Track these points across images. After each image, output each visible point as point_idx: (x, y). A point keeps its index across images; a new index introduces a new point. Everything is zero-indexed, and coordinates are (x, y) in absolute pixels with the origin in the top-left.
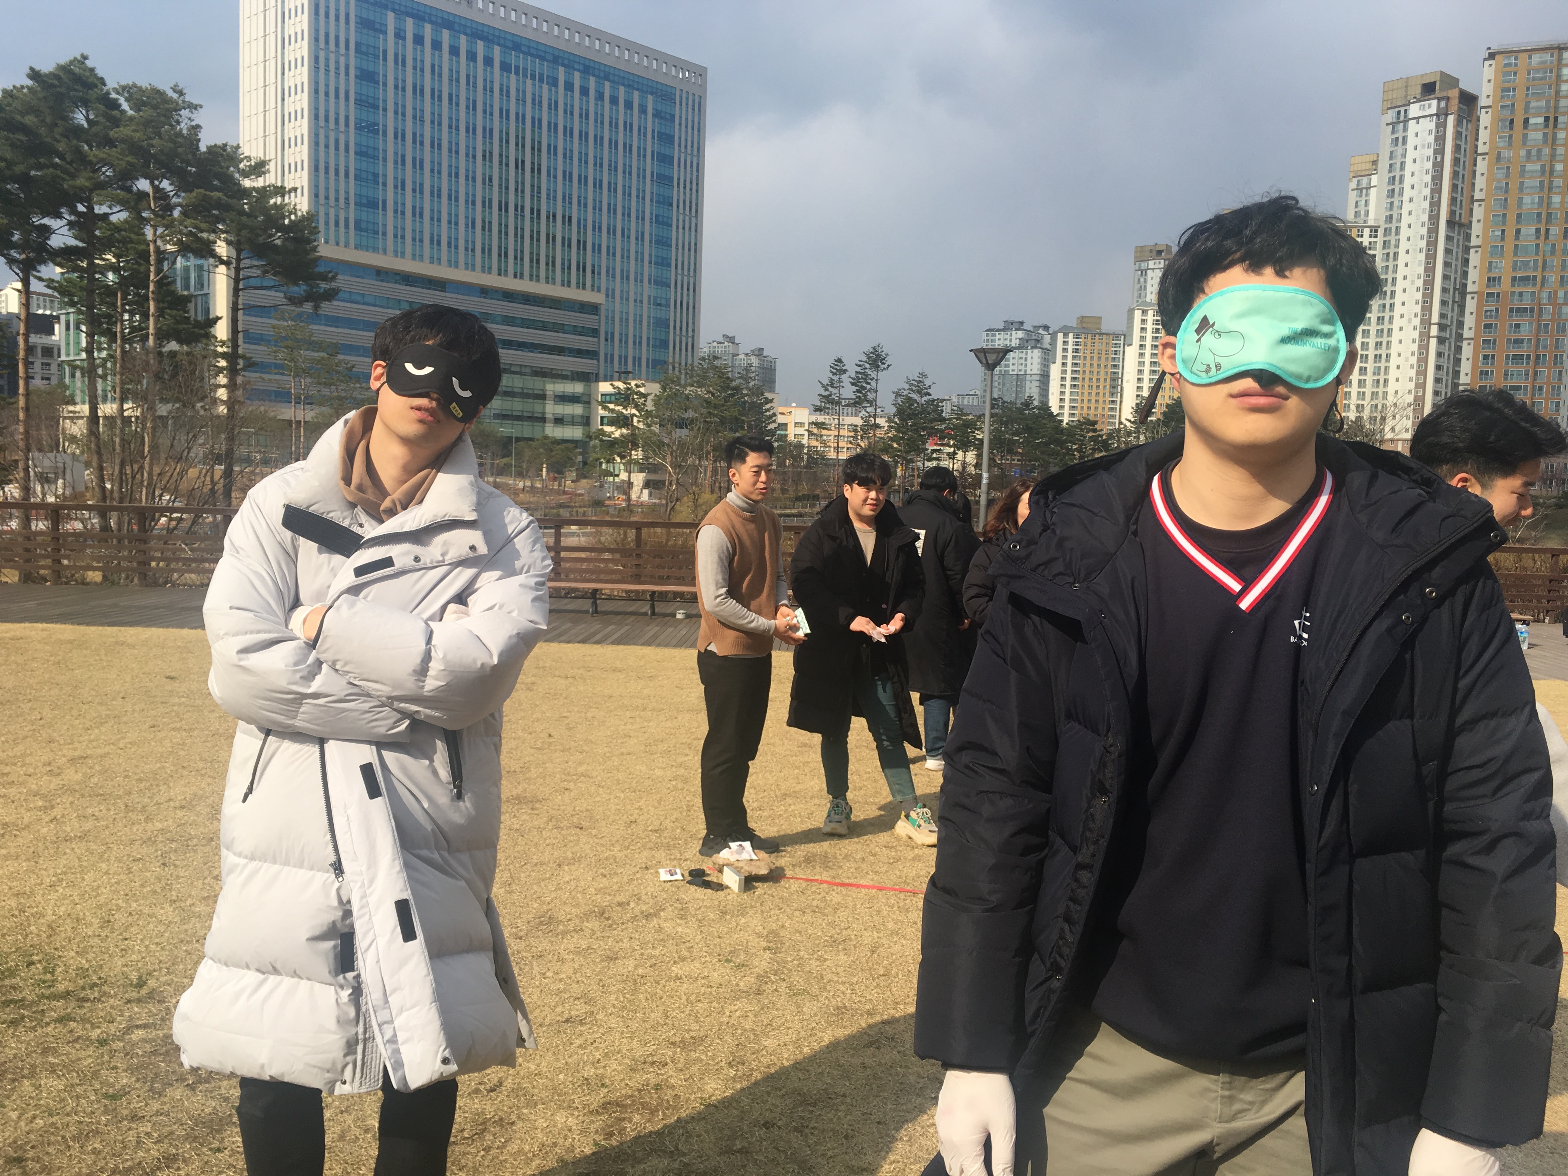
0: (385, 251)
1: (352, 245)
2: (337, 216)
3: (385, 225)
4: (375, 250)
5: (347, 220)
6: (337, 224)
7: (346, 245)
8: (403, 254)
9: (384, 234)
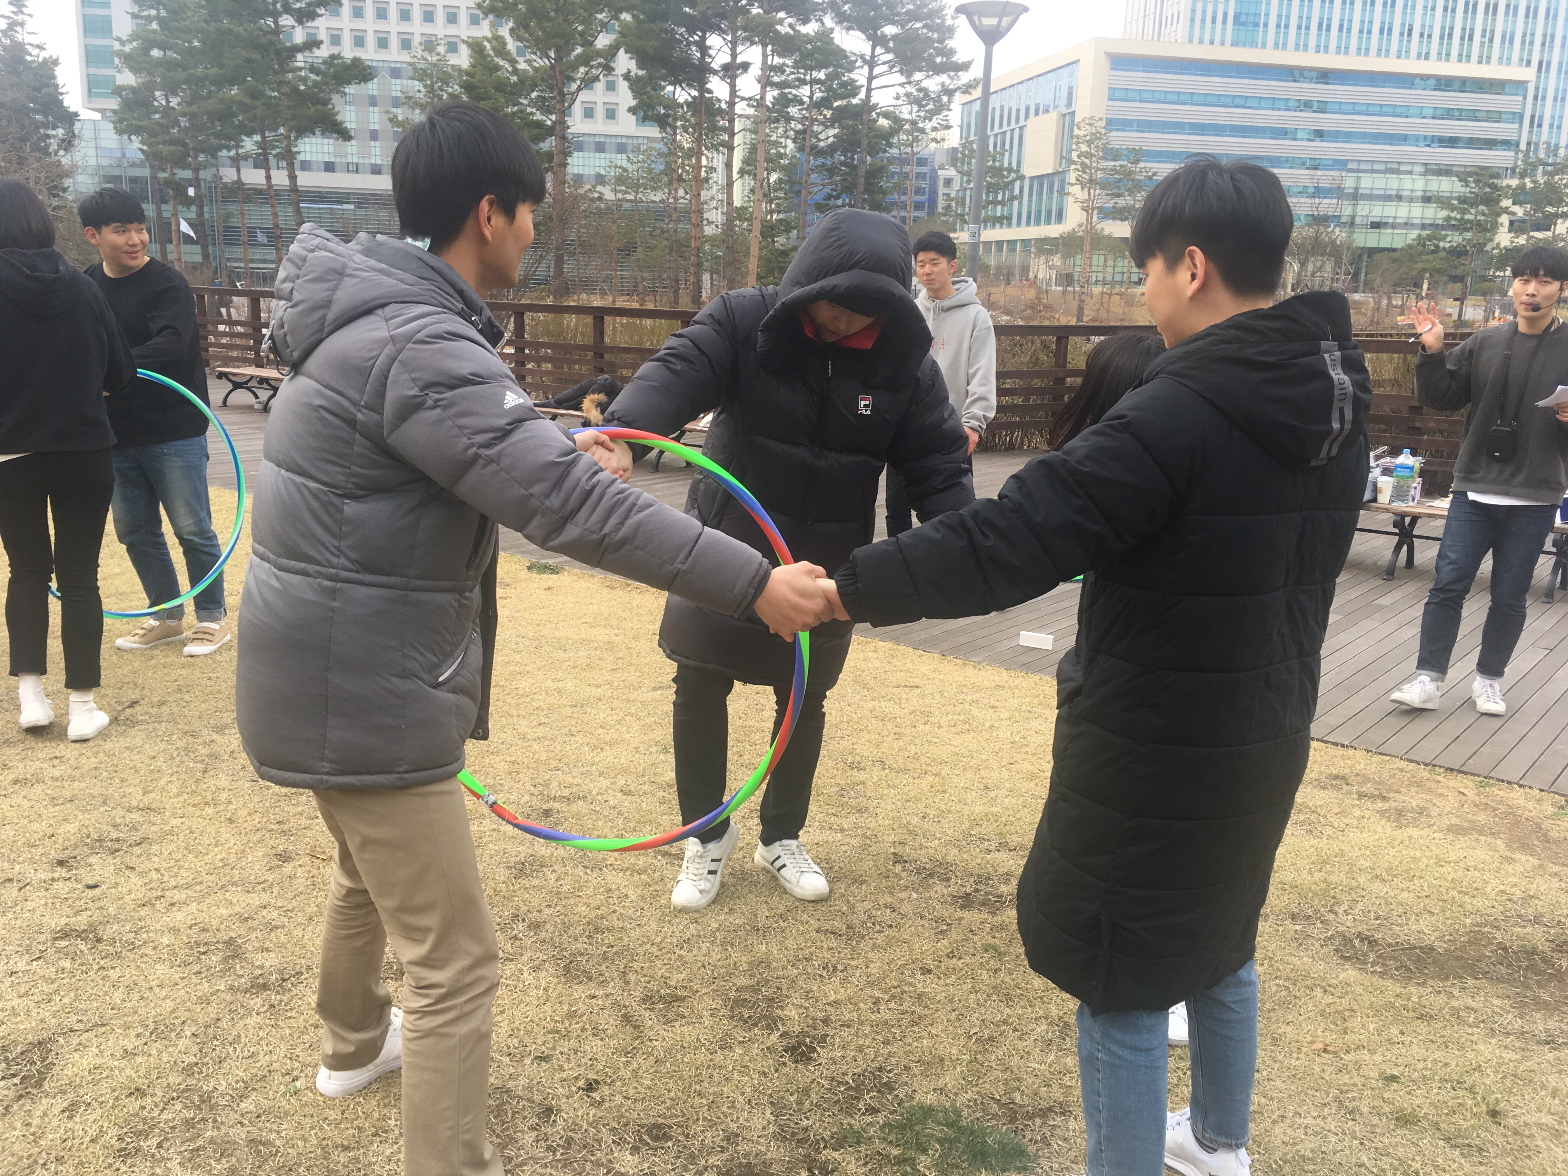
0: (1264, 45)
1: (1228, 42)
2: (1215, 12)
3: (1267, 15)
4: (1253, 44)
5: (1225, 15)
6: (1214, 21)
7: (1223, 44)
8: (1285, 45)
9: (1266, 25)
